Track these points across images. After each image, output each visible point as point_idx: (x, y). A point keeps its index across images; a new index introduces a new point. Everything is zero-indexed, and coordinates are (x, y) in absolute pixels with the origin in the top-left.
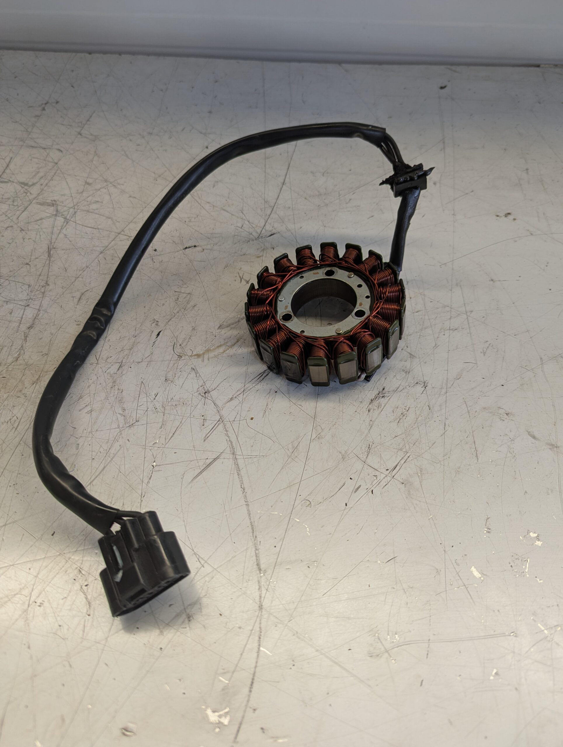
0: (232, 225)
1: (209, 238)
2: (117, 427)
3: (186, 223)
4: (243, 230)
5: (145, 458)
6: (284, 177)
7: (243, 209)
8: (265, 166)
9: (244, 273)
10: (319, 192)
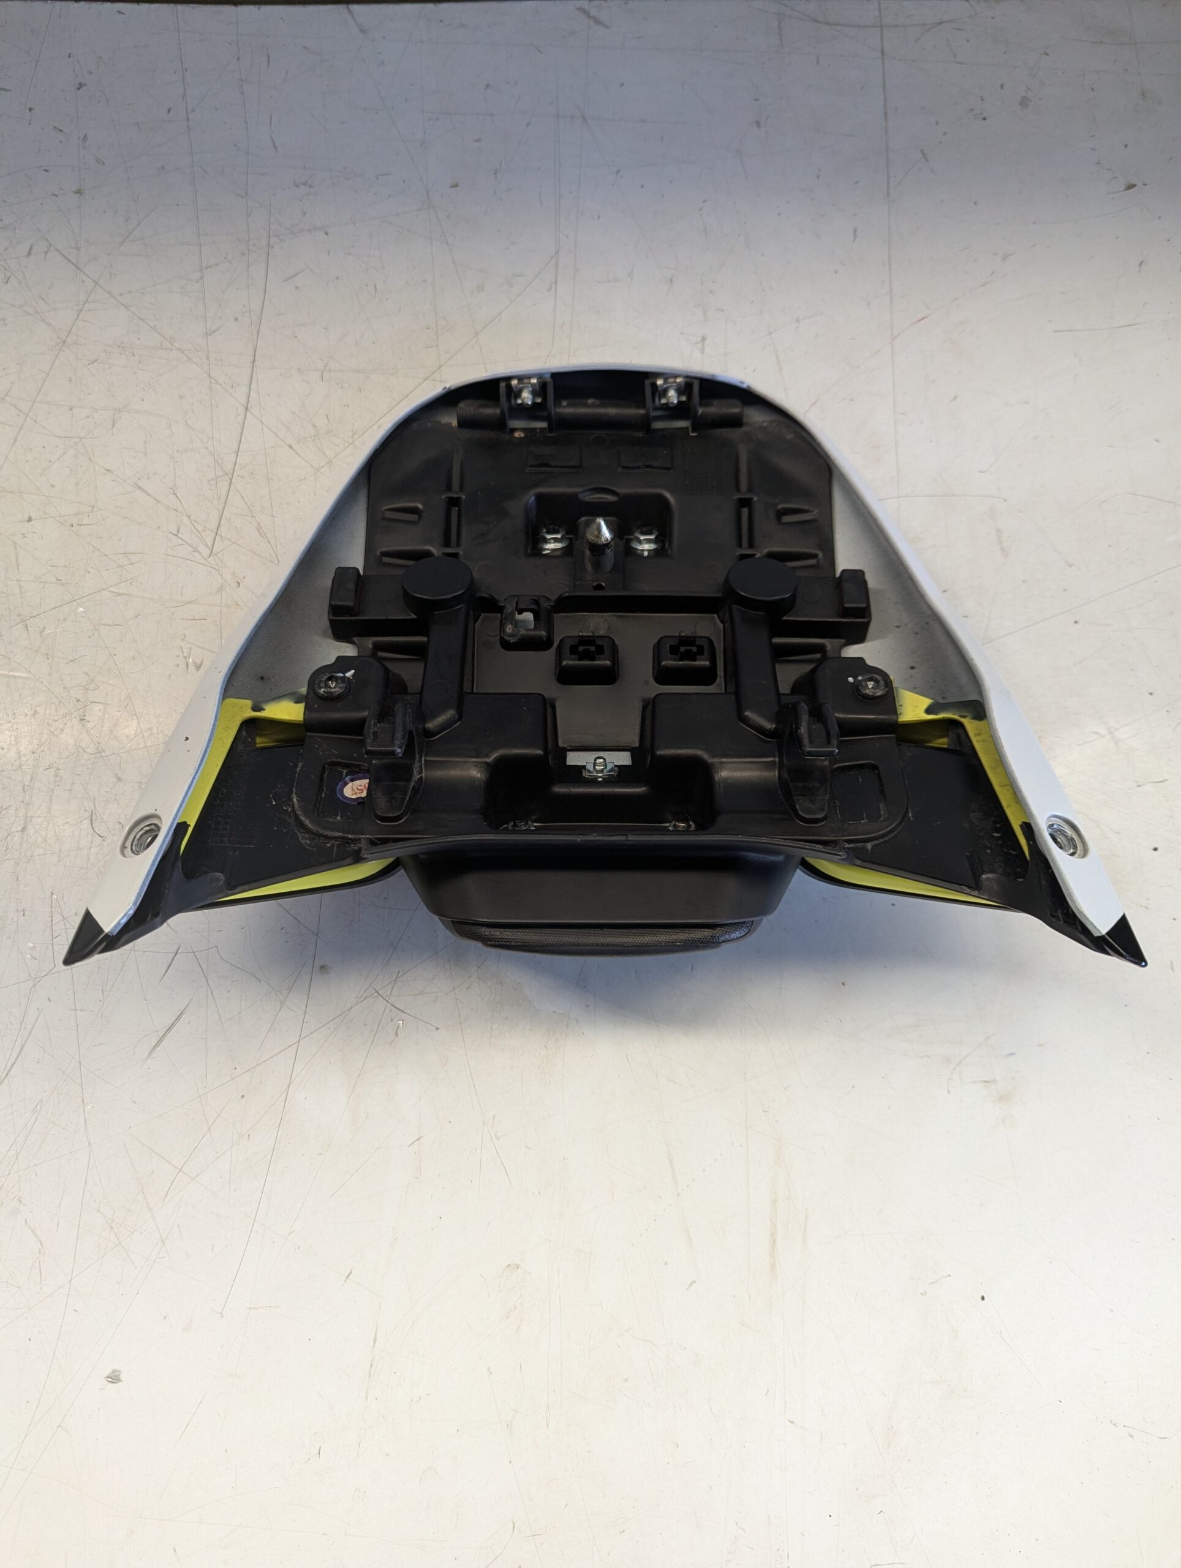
0: (159, 527)
1: (120, 566)
2: (28, 978)
3: (74, 529)
4: (180, 542)
5: (77, 1026)
6: (245, 389)
7: (175, 484)
8: (208, 358)
9: (191, 648)
10: (315, 426)
